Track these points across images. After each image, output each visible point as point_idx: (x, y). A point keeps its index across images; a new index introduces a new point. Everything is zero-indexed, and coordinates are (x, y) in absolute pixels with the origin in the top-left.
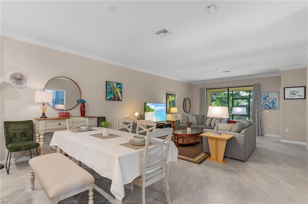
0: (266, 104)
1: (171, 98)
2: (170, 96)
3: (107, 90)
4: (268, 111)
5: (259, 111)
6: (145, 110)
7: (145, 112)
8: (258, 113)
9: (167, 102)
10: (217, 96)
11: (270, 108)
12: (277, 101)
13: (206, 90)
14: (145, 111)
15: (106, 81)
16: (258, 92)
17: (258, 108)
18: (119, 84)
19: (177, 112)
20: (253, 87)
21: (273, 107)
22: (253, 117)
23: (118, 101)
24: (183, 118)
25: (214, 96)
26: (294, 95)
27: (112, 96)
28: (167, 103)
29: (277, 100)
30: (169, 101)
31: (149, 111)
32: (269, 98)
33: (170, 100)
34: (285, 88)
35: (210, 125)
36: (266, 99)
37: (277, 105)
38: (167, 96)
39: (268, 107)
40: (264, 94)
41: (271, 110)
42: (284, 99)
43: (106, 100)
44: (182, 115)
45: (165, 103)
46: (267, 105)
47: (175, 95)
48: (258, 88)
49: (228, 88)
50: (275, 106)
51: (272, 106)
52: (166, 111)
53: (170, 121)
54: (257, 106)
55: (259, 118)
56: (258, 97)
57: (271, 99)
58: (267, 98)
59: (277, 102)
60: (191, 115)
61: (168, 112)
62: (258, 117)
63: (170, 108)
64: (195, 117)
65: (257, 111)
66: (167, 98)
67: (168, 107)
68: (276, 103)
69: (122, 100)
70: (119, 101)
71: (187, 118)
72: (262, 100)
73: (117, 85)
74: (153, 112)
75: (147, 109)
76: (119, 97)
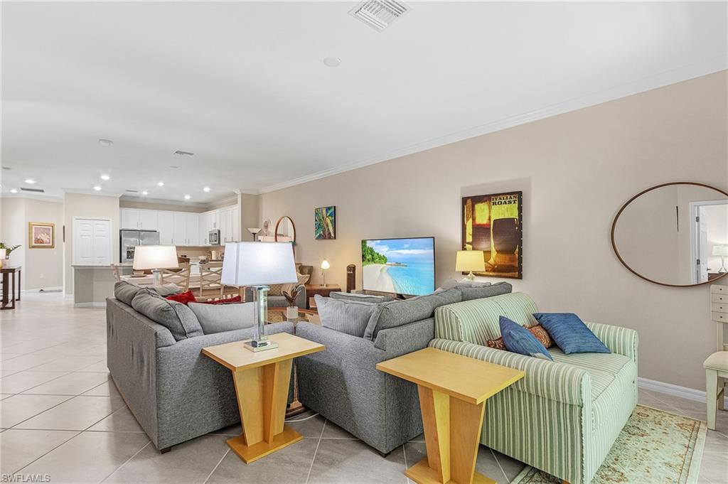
1: (486, 214)
2: (479, 207)
7: (364, 263)
15: (316, 209)
18: (331, 208)
27: (322, 232)
30: (476, 226)
31: (373, 259)
33: (482, 221)
43: (315, 239)
47: (520, 194)
66: (464, 215)
70: (331, 239)
73: (327, 212)
74: (384, 265)
75: (368, 256)
76: (330, 233)
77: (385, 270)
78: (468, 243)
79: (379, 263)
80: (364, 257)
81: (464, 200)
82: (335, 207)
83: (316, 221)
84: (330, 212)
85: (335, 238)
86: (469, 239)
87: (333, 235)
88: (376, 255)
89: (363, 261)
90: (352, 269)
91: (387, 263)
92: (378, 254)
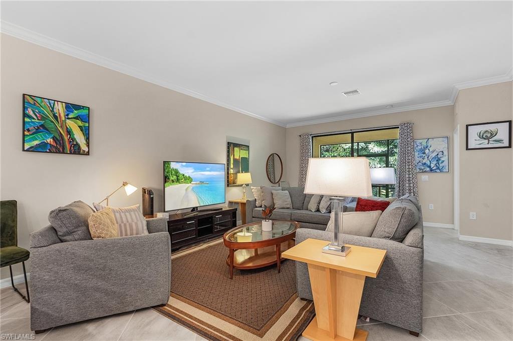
0: (424, 161)
1: (238, 154)
2: (236, 149)
3: (27, 120)
4: (427, 176)
5: (411, 176)
6: (166, 179)
7: (166, 184)
8: (409, 180)
9: (228, 160)
10: (331, 153)
11: (431, 170)
12: (446, 156)
13: (311, 138)
14: (165, 182)
15: (24, 95)
16: (409, 139)
17: (409, 171)
18: (77, 107)
19: (251, 183)
20: (399, 129)
21: (438, 168)
22: (399, 189)
23: (75, 153)
24: (262, 194)
25: (327, 153)
26: (487, 141)
27: (50, 140)
28: (228, 164)
29: (446, 153)
30: (235, 160)
31: (178, 180)
32: (431, 151)
33: (237, 157)
34: (467, 126)
35: (318, 210)
36: (424, 153)
37: (446, 163)
38: (228, 148)
39: (428, 169)
40: (420, 143)
41: (433, 175)
42: (467, 149)
43: (24, 150)
44: (261, 188)
45: (225, 162)
46: (425, 164)
47: (248, 146)
48: (408, 131)
49: (352, 133)
50: (441, 165)
51: (436, 167)
52: (228, 181)
53: (237, 203)
54: (407, 167)
55: (412, 191)
56: (409, 149)
57: (433, 152)
58: (427, 151)
59: (445, 158)
60: (280, 188)
61: (230, 182)
62: (410, 190)
63: (236, 174)
64: (287, 191)
65: (407, 176)
66: (228, 152)
67: (231, 171)
68: (442, 159)
69: (88, 154)
70: (79, 153)
71: (270, 195)
72: (416, 154)
73: (69, 111)
74: (190, 184)
76: (77, 145)
78: (232, 168)
79: (185, 183)
81: (228, 144)
84: (78, 113)
87: (85, 149)
88: (181, 176)
91: (192, 183)
92: (183, 175)
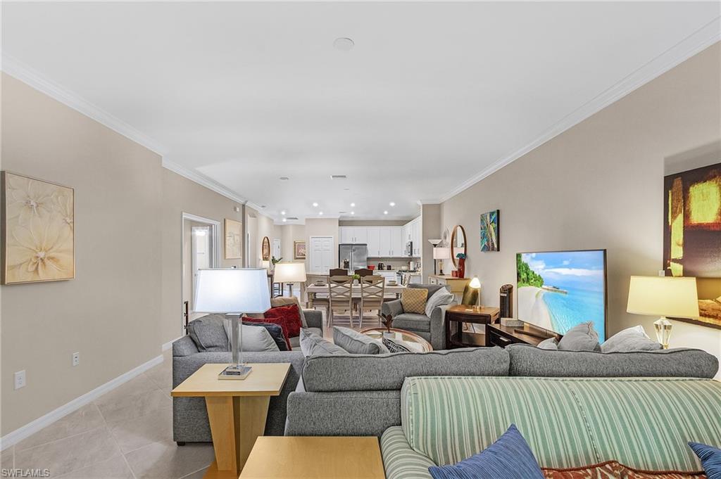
2: (701, 189)
6: (518, 277)
7: (519, 284)
27: (486, 243)
30: (692, 229)
31: (528, 280)
43: (481, 251)
70: (495, 251)
73: (491, 218)
74: (540, 289)
75: (524, 274)
76: (493, 244)
77: (540, 297)
78: (676, 261)
79: (535, 285)
80: (519, 275)
81: (669, 181)
82: (498, 211)
83: (482, 229)
84: (493, 217)
85: (498, 250)
86: (677, 252)
87: (496, 246)
88: (531, 274)
89: (518, 281)
90: (507, 292)
91: (543, 286)
92: (533, 273)
